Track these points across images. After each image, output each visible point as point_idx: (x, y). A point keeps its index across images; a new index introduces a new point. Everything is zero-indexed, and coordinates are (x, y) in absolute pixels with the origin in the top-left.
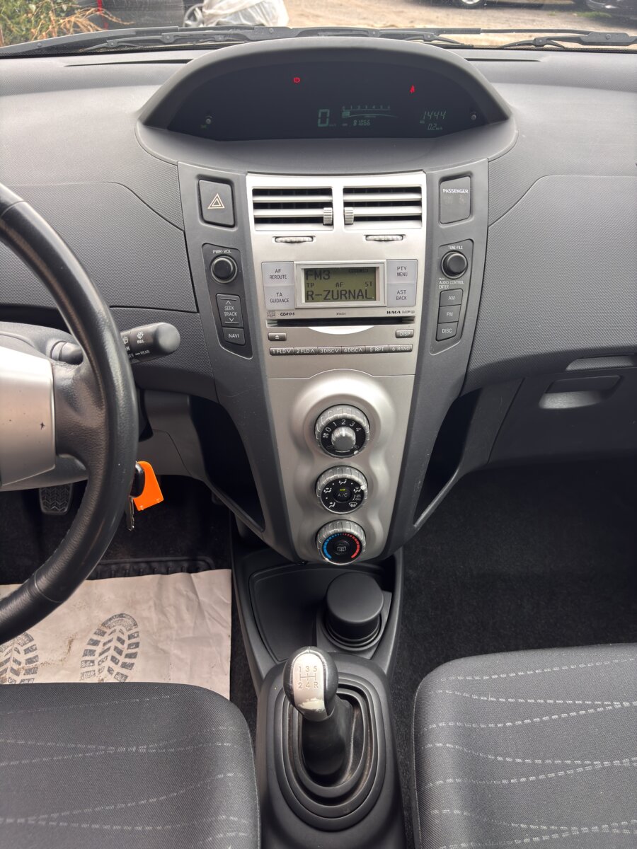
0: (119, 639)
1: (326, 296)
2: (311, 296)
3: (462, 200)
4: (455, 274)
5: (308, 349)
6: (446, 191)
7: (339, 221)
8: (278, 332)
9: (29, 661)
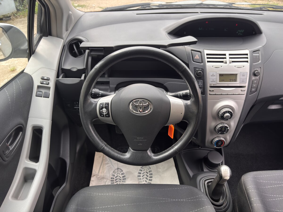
0: (146, 172)
2: (220, 80)
3: (258, 57)
4: (256, 76)
5: (219, 93)
6: (254, 55)
7: (228, 62)
8: (212, 89)
9: (123, 177)
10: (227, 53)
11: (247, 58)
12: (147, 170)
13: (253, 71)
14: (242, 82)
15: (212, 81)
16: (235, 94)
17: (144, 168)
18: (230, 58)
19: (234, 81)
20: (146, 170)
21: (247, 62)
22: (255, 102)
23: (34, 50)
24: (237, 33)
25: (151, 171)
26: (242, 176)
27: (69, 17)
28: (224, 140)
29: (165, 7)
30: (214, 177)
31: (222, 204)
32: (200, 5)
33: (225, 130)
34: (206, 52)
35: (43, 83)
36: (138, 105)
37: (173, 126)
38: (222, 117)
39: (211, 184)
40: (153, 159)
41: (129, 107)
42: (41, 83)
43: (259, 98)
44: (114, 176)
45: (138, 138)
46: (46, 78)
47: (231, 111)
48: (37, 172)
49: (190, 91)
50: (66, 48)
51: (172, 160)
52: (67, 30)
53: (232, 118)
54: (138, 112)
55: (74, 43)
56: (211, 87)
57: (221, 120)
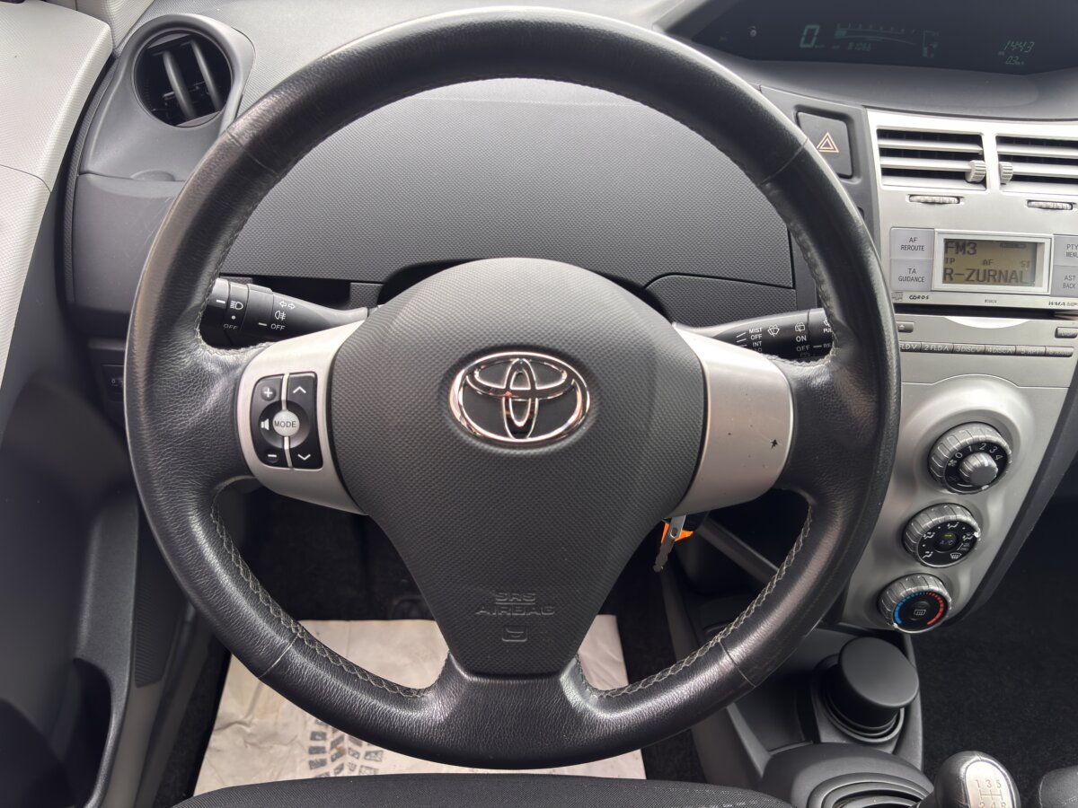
1: (970, 276)
2: (950, 275)
5: (941, 345)
7: (993, 179)
8: (904, 320)
10: (989, 130)
14: (1064, 285)
18: (1003, 158)
24: (1001, 53)
28: (944, 592)
33: (958, 541)
34: (879, 120)
36: (503, 387)
41: (448, 402)
47: (1004, 444)
50: (124, 73)
53: (1001, 480)
56: (901, 308)
57: (945, 487)
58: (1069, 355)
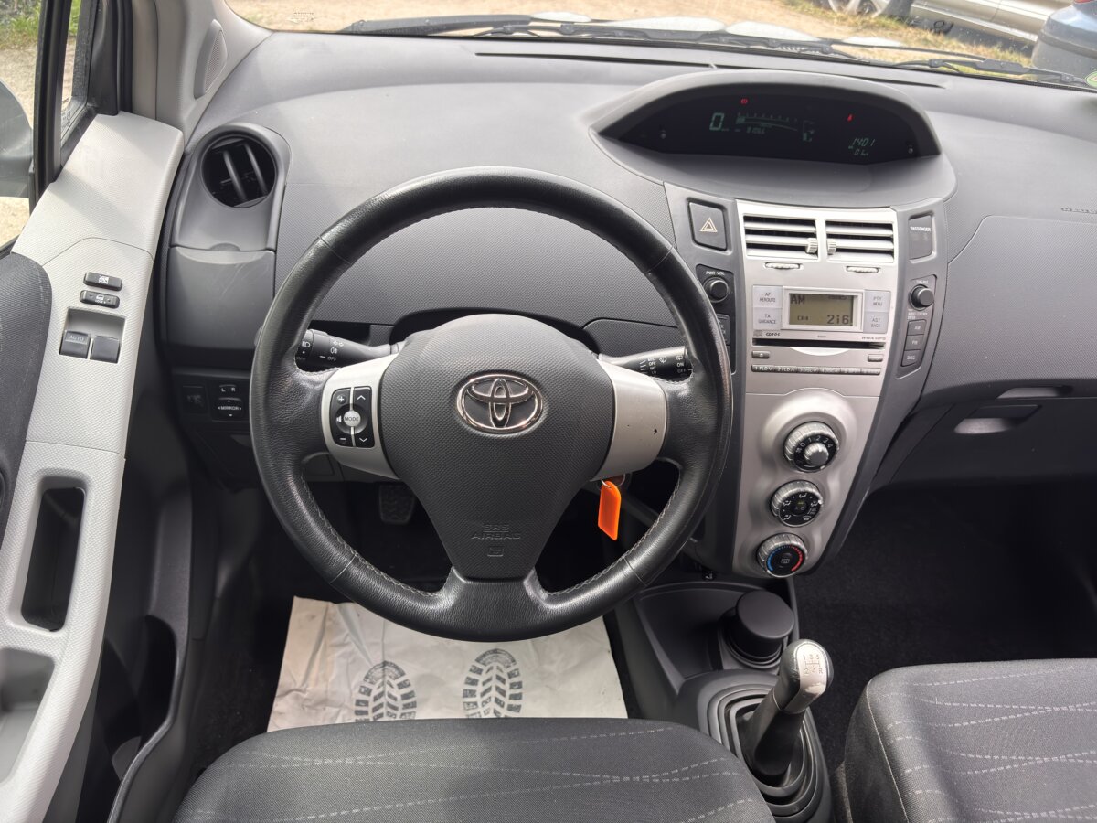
0: (499, 678)
2: (794, 318)
3: (926, 238)
4: (923, 306)
5: (788, 368)
6: (911, 228)
7: (823, 251)
8: (762, 350)
9: (405, 697)
10: (821, 216)
11: (890, 239)
12: (501, 671)
13: (909, 288)
14: (872, 326)
15: (764, 321)
16: (848, 373)
17: (489, 663)
18: (830, 236)
19: (845, 324)
20: (498, 668)
21: (890, 253)
22: (916, 405)
23: (57, 164)
24: (850, 147)
25: (518, 675)
26: (866, 683)
27: (210, 42)
28: (802, 547)
29: (584, 36)
30: (765, 691)
31: (792, 792)
32: (716, 40)
33: (808, 507)
34: (745, 208)
35: (91, 298)
36: (489, 395)
37: (616, 488)
38: (799, 460)
39: (754, 714)
40: (544, 612)
41: (455, 405)
42: (86, 301)
43: (927, 391)
44: (368, 692)
45: (487, 530)
46: (104, 280)
47: (833, 436)
48: (56, 667)
49: (688, 349)
50: (194, 167)
51: (597, 625)
52: (198, 94)
53: (833, 463)
54: (491, 425)
55: (228, 148)
56: (759, 342)
57: (795, 468)
58: (878, 374)
